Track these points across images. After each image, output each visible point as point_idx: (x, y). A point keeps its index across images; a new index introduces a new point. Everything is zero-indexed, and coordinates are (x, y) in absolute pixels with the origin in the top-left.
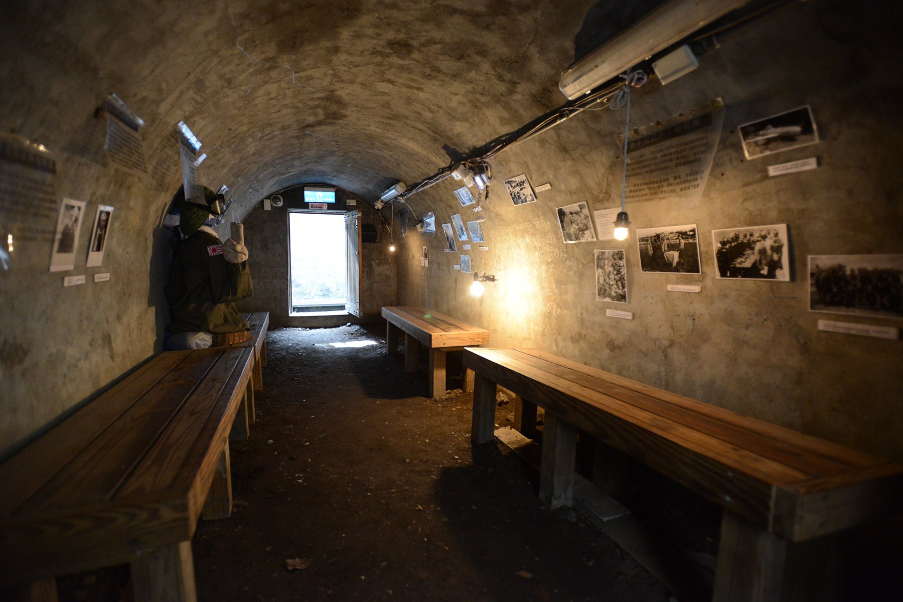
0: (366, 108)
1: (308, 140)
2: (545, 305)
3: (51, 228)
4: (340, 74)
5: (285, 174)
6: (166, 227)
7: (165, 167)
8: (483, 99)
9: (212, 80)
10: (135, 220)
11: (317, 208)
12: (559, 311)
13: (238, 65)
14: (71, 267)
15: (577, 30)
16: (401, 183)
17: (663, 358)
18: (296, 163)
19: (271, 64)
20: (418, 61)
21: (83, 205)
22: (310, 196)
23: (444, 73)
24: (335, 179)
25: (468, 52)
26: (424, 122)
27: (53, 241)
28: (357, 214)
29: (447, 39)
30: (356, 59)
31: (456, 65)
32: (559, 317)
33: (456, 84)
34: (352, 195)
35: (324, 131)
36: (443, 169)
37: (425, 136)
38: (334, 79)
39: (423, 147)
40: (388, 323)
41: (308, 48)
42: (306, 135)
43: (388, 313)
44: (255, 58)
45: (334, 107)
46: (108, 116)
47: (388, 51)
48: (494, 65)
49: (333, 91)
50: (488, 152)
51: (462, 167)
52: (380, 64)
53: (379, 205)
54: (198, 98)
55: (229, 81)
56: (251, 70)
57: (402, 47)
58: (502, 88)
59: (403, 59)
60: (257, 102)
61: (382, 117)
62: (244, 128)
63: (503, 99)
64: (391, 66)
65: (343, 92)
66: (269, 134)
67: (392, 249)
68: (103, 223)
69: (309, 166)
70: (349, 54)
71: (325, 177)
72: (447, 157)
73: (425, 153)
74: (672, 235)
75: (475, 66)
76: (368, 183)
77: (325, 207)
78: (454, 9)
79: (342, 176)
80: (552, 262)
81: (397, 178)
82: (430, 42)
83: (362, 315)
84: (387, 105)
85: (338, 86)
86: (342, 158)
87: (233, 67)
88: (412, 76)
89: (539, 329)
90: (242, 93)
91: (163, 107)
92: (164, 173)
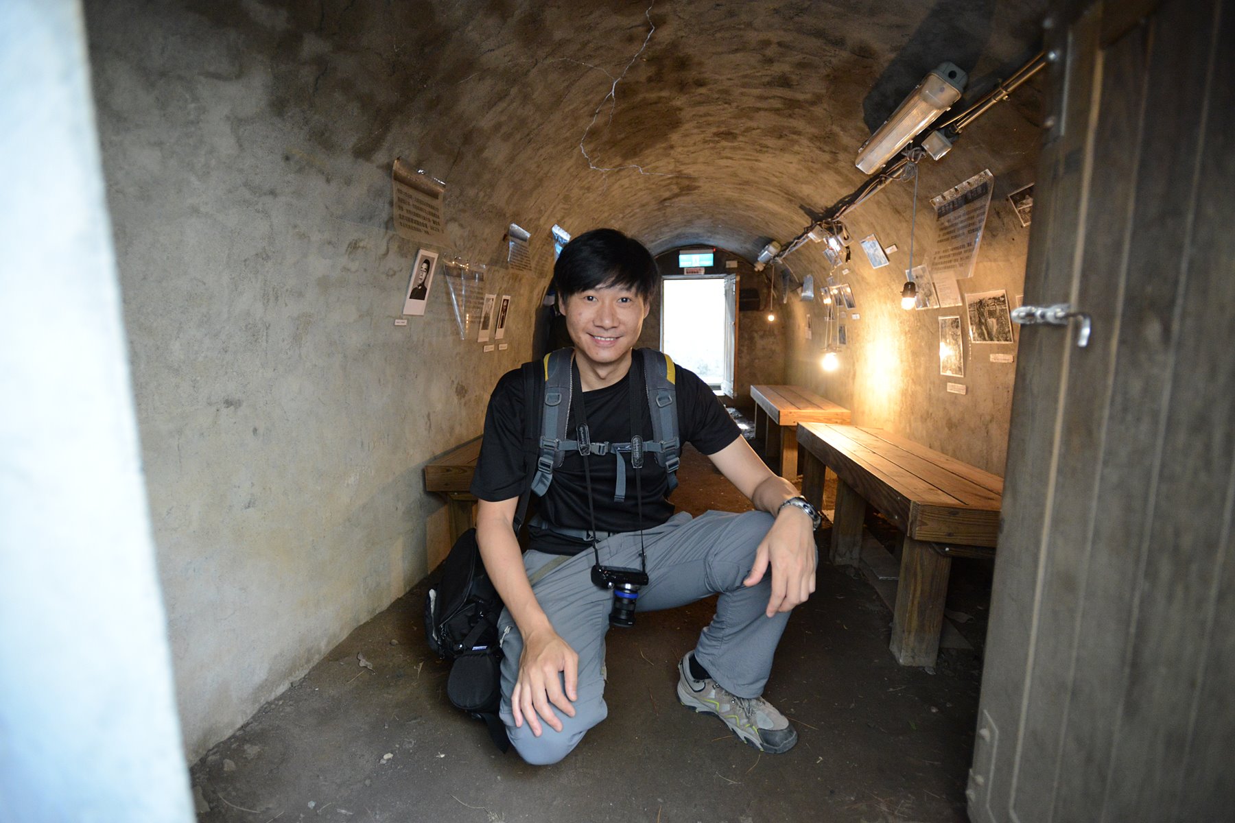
0: (716, 179)
1: (669, 210)
2: (903, 381)
3: (478, 315)
4: (681, 160)
5: (656, 241)
6: (545, 307)
7: (544, 259)
8: (816, 166)
9: (576, 192)
10: (523, 303)
11: (693, 273)
12: (913, 387)
13: (593, 177)
14: (487, 339)
15: (863, 115)
16: (774, 243)
17: (986, 435)
18: (665, 229)
19: (620, 168)
20: (746, 142)
21: (494, 297)
22: (687, 260)
23: (772, 148)
24: (711, 240)
25: (784, 133)
26: (774, 186)
27: (480, 322)
28: (735, 279)
29: (763, 126)
30: (692, 149)
31: (781, 142)
32: (914, 395)
33: (786, 155)
34: (733, 255)
35: (684, 201)
36: (807, 228)
37: (780, 197)
38: (677, 164)
39: (782, 207)
40: (756, 406)
41: (648, 152)
42: (666, 206)
43: (756, 393)
44: (605, 169)
45: (686, 182)
46: (510, 238)
47: (717, 139)
48: (811, 140)
49: (680, 171)
50: (837, 212)
51: (818, 227)
52: (713, 148)
53: (759, 267)
54: (566, 206)
55: (588, 189)
56: (604, 177)
57: (729, 135)
58: (826, 157)
59: (732, 142)
60: (613, 193)
61: (734, 184)
62: (606, 214)
63: (832, 165)
64: (724, 148)
65: (689, 170)
66: (630, 213)
67: (771, 318)
68: (505, 308)
69: (679, 231)
70: (683, 147)
71: (701, 239)
72: (807, 216)
73: (785, 212)
74: (990, 301)
75: (794, 142)
76: (745, 243)
77: (703, 271)
78: (758, 108)
79: (718, 236)
80: (909, 331)
81: (771, 237)
82: (748, 130)
83: (736, 395)
84: (735, 175)
85: (682, 168)
86: (711, 220)
87: (590, 179)
88: (745, 152)
89: (897, 408)
90: (600, 193)
91: (542, 221)
92: (544, 264)
